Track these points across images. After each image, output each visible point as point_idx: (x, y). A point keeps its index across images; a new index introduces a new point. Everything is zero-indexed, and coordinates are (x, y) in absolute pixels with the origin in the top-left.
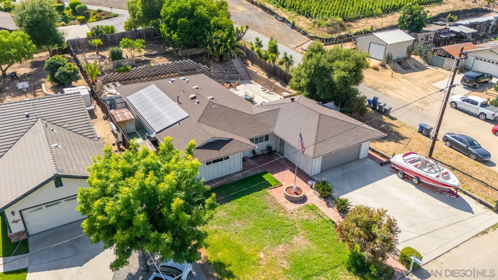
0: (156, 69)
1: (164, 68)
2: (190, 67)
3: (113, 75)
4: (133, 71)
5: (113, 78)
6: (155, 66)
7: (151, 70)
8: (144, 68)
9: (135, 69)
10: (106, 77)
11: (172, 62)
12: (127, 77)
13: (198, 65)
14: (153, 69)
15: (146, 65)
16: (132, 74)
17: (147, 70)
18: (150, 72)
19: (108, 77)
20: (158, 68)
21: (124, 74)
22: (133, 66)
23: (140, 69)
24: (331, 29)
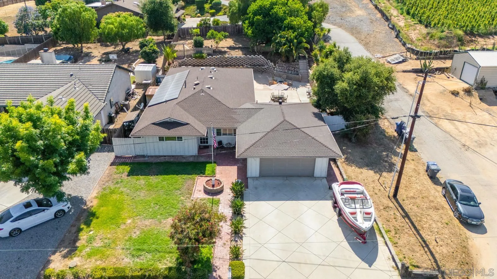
0: (228, 60)
1: (236, 60)
2: (260, 62)
3: (190, 60)
4: (208, 59)
5: (190, 62)
6: (228, 57)
7: (224, 60)
8: (218, 58)
9: (210, 58)
10: (184, 61)
11: (244, 56)
12: (202, 63)
13: (267, 61)
14: (226, 59)
15: (220, 56)
16: (206, 61)
17: (220, 60)
18: (222, 62)
19: (186, 61)
20: (230, 59)
21: (200, 60)
22: (209, 55)
23: (214, 58)
24: (443, 42)
